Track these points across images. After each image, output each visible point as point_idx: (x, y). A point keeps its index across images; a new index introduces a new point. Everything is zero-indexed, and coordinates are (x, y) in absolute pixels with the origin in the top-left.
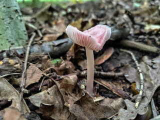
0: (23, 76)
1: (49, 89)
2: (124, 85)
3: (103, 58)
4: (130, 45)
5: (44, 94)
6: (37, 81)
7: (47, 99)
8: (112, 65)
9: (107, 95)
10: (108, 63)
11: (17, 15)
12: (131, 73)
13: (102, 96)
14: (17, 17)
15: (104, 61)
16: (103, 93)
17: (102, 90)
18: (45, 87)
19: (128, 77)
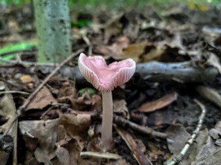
0: (30, 97)
1: (49, 121)
2: (163, 153)
3: (155, 105)
4: (209, 96)
5: (39, 124)
6: (42, 107)
7: (38, 130)
8: (162, 118)
9: (126, 156)
10: (158, 114)
11: (61, 27)
12: (180, 139)
13: (119, 155)
14: (61, 29)
15: (154, 109)
16: (122, 151)
17: (122, 146)
18: (47, 117)
19: (171, 144)
